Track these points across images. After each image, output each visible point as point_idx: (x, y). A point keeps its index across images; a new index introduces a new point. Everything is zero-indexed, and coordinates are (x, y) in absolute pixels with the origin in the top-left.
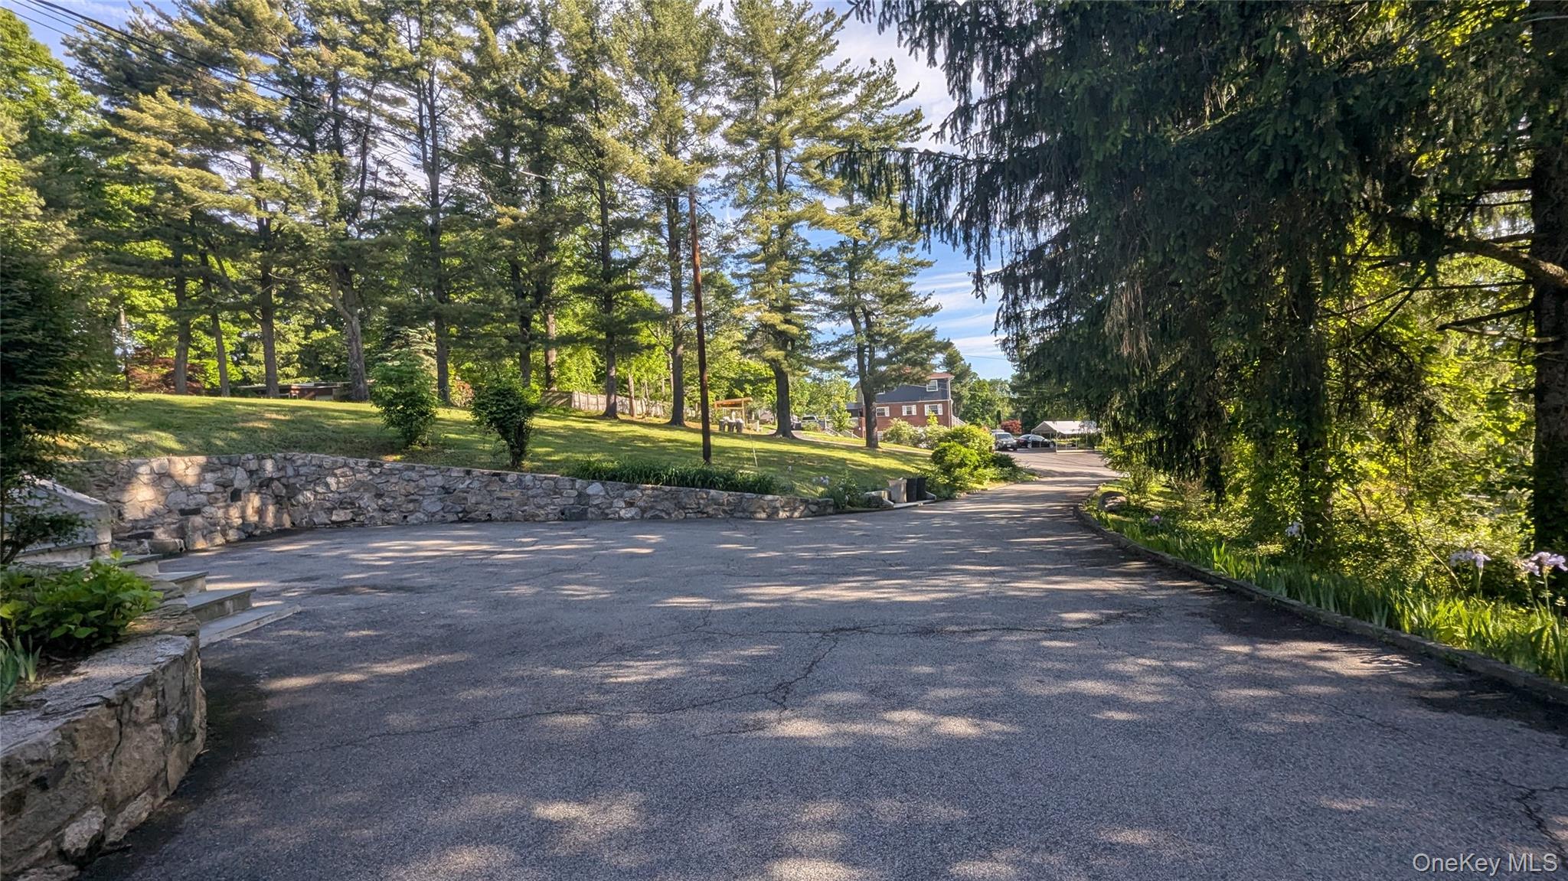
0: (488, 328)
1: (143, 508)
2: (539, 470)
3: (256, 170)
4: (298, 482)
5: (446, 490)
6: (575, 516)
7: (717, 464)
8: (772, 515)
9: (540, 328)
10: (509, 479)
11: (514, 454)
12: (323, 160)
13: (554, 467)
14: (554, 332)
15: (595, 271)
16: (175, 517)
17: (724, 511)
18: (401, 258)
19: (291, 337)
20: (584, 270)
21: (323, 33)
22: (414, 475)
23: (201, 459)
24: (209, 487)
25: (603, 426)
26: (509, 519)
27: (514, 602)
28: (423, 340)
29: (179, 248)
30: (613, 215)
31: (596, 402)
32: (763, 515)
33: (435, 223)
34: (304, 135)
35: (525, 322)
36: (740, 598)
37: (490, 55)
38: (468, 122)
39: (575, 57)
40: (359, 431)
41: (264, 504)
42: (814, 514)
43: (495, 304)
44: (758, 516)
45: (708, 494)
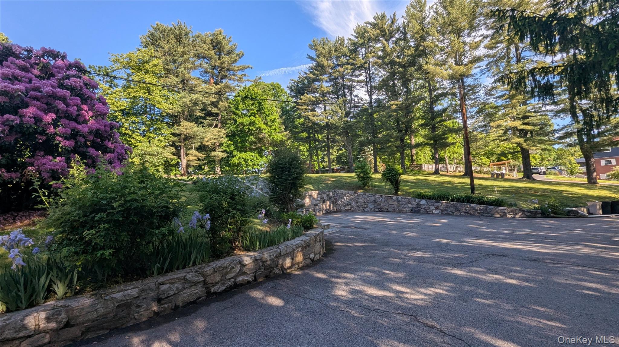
0: (389, 144)
1: (308, 204)
2: (404, 195)
3: (325, 108)
4: (337, 198)
5: (375, 201)
6: (416, 211)
7: (477, 193)
8: (504, 215)
9: (409, 141)
10: (394, 198)
11: (395, 190)
12: (341, 101)
13: (409, 194)
14: (414, 143)
15: (427, 118)
16: (313, 207)
17: (478, 213)
18: (362, 125)
19: (334, 153)
20: (423, 118)
21: (340, 63)
22: (366, 197)
23: (317, 192)
24: (319, 199)
25: (432, 178)
26: (394, 211)
27: (390, 235)
28: (369, 150)
29: (309, 133)
30: (434, 93)
31: (431, 168)
32: (499, 216)
33: (372, 112)
34: (336, 94)
35: (402, 140)
36: (464, 242)
37: (386, 51)
38: (380, 75)
39: (416, 39)
40: (352, 183)
41: (330, 204)
42: (528, 217)
43: (391, 136)
44: (496, 216)
45: (470, 205)
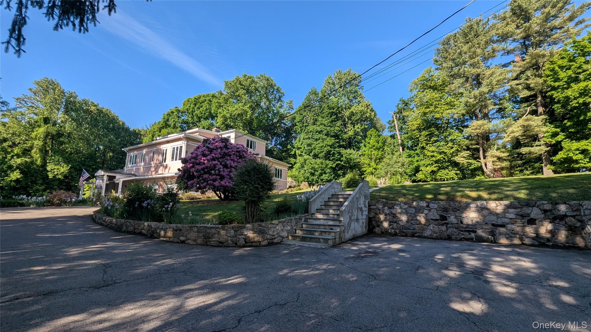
1: (472, 221)
16: (490, 227)
23: (506, 203)
24: (511, 216)
